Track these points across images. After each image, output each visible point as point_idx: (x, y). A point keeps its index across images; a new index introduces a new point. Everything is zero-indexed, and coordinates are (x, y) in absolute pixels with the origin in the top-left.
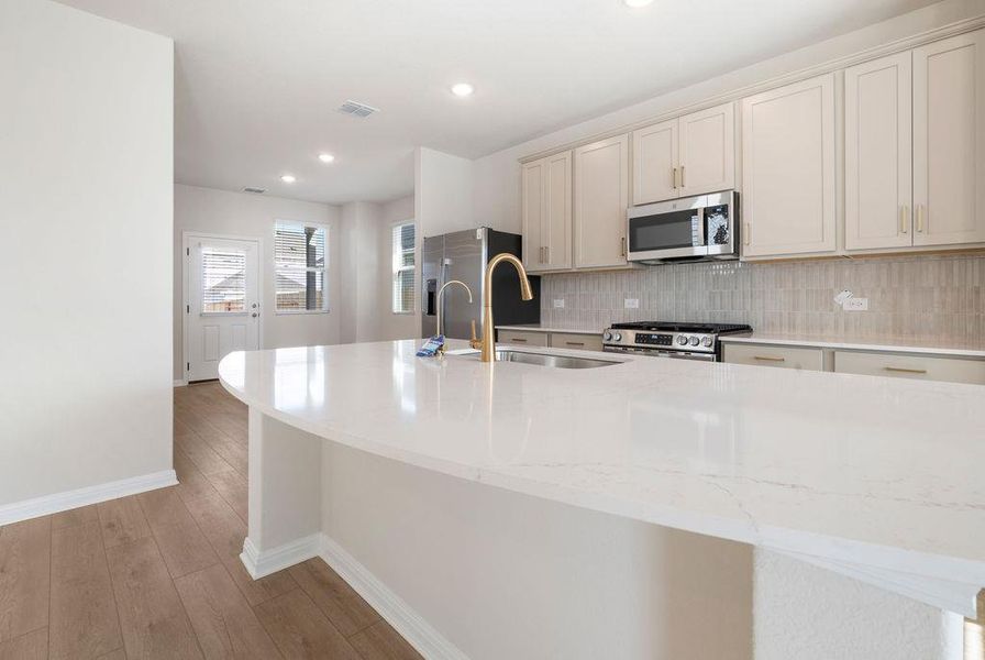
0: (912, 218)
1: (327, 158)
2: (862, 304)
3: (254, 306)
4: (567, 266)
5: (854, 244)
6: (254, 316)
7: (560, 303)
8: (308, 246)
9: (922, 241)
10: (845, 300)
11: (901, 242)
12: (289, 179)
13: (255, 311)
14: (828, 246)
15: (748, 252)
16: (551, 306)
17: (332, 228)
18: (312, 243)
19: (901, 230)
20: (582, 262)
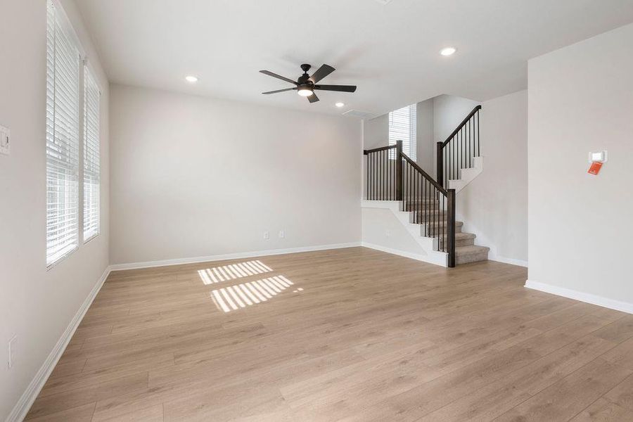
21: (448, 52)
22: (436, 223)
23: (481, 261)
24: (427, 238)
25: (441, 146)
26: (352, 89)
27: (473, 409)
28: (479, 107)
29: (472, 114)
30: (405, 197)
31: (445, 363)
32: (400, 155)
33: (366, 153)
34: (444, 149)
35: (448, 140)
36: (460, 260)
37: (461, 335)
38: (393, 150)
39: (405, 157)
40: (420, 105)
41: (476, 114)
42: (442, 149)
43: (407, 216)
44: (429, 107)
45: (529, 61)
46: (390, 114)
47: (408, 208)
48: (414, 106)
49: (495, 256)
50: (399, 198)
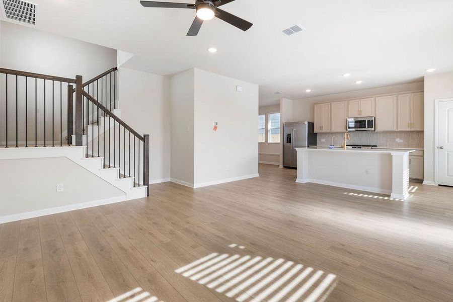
0: (411, 125)
2: (401, 141)
4: (329, 131)
5: (400, 129)
7: (323, 140)
9: (412, 129)
10: (398, 140)
11: (409, 129)
14: (394, 129)
15: (377, 130)
16: (320, 141)
19: (409, 127)
20: (333, 130)
28: (115, 69)
29: (109, 72)
41: (112, 73)
45: (195, 69)
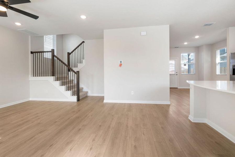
1: (197, 37)
3: (176, 73)
6: (177, 75)
8: (188, 58)
12: (186, 43)
13: (177, 74)
17: (196, 53)
18: (190, 57)
21: (83, 17)
22: (70, 85)
23: (86, 97)
24: (68, 91)
25: (69, 54)
26: (36, 17)
27: (124, 152)
28: (83, 42)
29: (81, 44)
30: (56, 75)
31: (104, 140)
32: (53, 56)
33: (32, 53)
34: (70, 55)
35: (72, 52)
36: (80, 98)
37: (100, 126)
38: (49, 53)
39: (56, 57)
40: (58, 36)
41: (83, 44)
42: (69, 55)
43: (58, 83)
44: (61, 38)
45: (104, 30)
46: (45, 36)
47: (57, 79)
48: (55, 36)
49: (90, 94)
50: (53, 75)
